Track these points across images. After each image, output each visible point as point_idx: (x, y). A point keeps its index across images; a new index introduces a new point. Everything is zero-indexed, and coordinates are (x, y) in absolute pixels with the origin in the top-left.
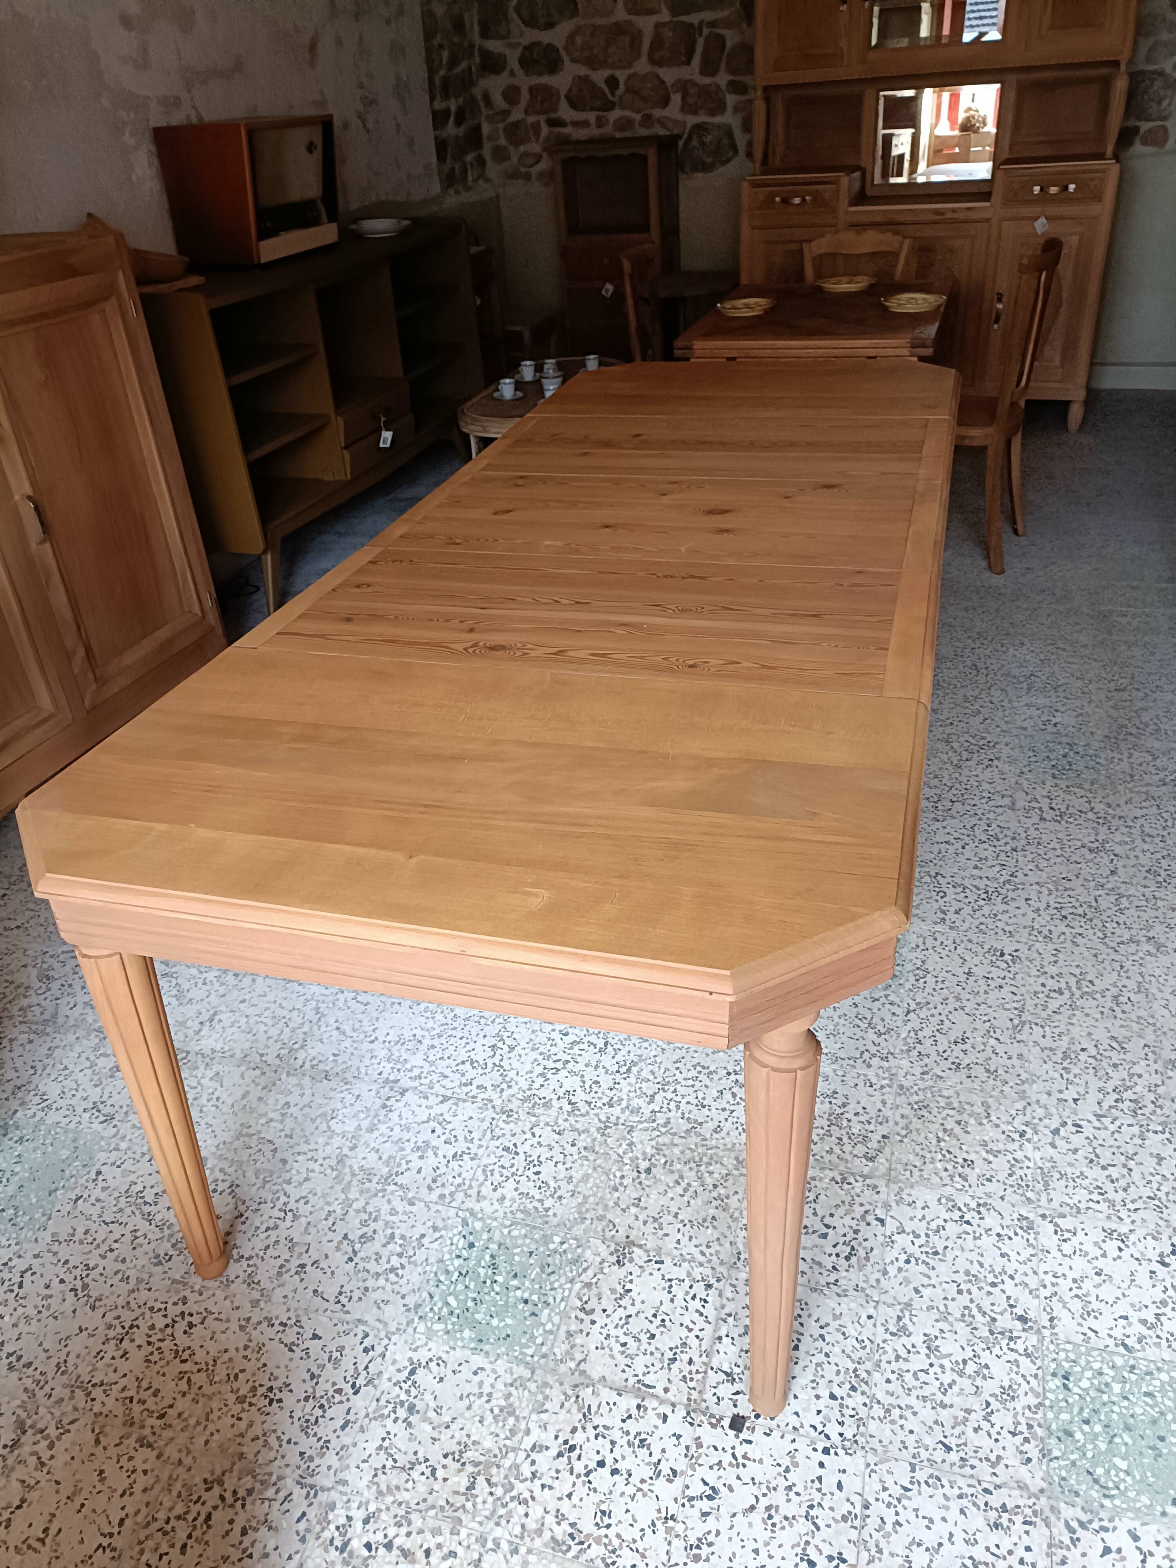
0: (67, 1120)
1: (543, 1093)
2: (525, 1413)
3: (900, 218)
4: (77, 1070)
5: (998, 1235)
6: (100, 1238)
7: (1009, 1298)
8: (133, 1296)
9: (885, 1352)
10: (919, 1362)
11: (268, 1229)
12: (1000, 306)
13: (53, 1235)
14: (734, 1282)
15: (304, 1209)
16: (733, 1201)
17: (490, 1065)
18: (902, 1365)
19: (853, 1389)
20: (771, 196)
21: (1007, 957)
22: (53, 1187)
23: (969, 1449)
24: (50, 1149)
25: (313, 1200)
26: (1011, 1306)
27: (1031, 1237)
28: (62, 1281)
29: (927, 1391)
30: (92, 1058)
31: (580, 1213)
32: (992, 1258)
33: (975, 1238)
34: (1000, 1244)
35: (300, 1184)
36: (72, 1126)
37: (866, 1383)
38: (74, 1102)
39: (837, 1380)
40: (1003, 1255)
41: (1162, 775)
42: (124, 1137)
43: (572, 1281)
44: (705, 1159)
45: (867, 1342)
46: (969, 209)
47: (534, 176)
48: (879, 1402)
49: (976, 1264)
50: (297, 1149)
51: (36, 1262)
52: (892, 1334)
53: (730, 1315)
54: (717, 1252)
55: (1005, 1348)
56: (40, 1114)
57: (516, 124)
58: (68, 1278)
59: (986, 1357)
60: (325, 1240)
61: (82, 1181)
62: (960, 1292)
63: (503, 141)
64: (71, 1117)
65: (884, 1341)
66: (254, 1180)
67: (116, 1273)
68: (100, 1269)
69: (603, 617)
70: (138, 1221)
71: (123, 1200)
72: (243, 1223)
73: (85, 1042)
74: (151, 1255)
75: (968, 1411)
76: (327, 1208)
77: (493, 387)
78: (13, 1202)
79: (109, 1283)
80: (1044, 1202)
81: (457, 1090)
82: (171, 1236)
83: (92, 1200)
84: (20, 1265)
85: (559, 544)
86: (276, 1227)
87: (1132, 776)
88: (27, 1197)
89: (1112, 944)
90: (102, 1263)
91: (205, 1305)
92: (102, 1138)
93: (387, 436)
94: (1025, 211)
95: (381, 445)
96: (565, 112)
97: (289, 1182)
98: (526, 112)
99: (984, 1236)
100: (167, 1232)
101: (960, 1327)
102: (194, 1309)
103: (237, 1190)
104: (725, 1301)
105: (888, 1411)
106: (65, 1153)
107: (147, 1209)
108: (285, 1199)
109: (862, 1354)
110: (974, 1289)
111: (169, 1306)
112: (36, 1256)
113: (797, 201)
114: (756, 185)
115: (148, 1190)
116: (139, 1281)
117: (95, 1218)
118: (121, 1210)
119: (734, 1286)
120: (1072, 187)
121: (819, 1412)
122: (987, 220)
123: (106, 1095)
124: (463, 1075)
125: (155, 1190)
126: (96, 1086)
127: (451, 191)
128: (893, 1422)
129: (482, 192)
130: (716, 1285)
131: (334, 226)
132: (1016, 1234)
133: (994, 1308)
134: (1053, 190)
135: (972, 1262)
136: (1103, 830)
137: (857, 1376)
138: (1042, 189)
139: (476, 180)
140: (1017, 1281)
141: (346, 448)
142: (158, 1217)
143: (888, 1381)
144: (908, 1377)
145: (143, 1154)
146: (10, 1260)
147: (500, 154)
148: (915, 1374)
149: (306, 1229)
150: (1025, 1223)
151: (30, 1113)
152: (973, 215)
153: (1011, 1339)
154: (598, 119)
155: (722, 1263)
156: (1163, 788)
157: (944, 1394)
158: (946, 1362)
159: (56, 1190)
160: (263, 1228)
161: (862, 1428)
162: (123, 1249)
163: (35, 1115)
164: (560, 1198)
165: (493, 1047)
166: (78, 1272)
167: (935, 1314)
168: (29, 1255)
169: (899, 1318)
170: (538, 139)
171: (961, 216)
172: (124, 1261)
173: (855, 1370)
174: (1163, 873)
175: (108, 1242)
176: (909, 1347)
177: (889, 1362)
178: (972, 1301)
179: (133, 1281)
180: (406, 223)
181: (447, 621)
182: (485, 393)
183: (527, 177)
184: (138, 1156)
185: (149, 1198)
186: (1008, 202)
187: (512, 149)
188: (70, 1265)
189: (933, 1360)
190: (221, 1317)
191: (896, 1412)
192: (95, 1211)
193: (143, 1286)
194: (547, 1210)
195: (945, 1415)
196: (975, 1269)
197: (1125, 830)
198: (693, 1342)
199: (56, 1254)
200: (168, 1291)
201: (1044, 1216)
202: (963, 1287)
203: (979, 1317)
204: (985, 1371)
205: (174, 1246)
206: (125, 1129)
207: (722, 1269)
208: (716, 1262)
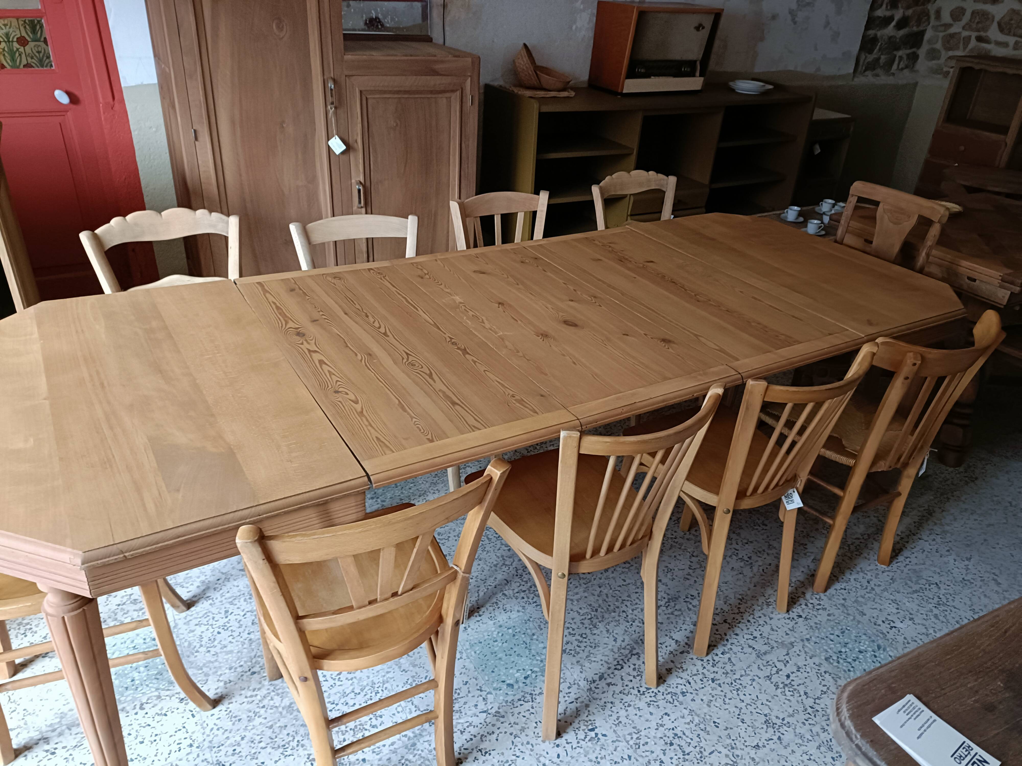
2: (63, 723)
14: (201, 755)
16: (257, 721)
21: (592, 734)
31: (204, 665)
43: (157, 689)
44: (280, 691)
54: (217, 735)
57: (952, 36)
63: (939, 46)
96: (993, 33)
98: (964, 28)
119: (198, 756)
129: (905, 78)
130: (194, 748)
139: (901, 69)
147: (933, 54)
154: (1016, 43)
155: (210, 742)
164: (209, 651)
170: (965, 48)
187: (943, 52)
194: (197, 652)
207: (206, 744)
208: (210, 738)
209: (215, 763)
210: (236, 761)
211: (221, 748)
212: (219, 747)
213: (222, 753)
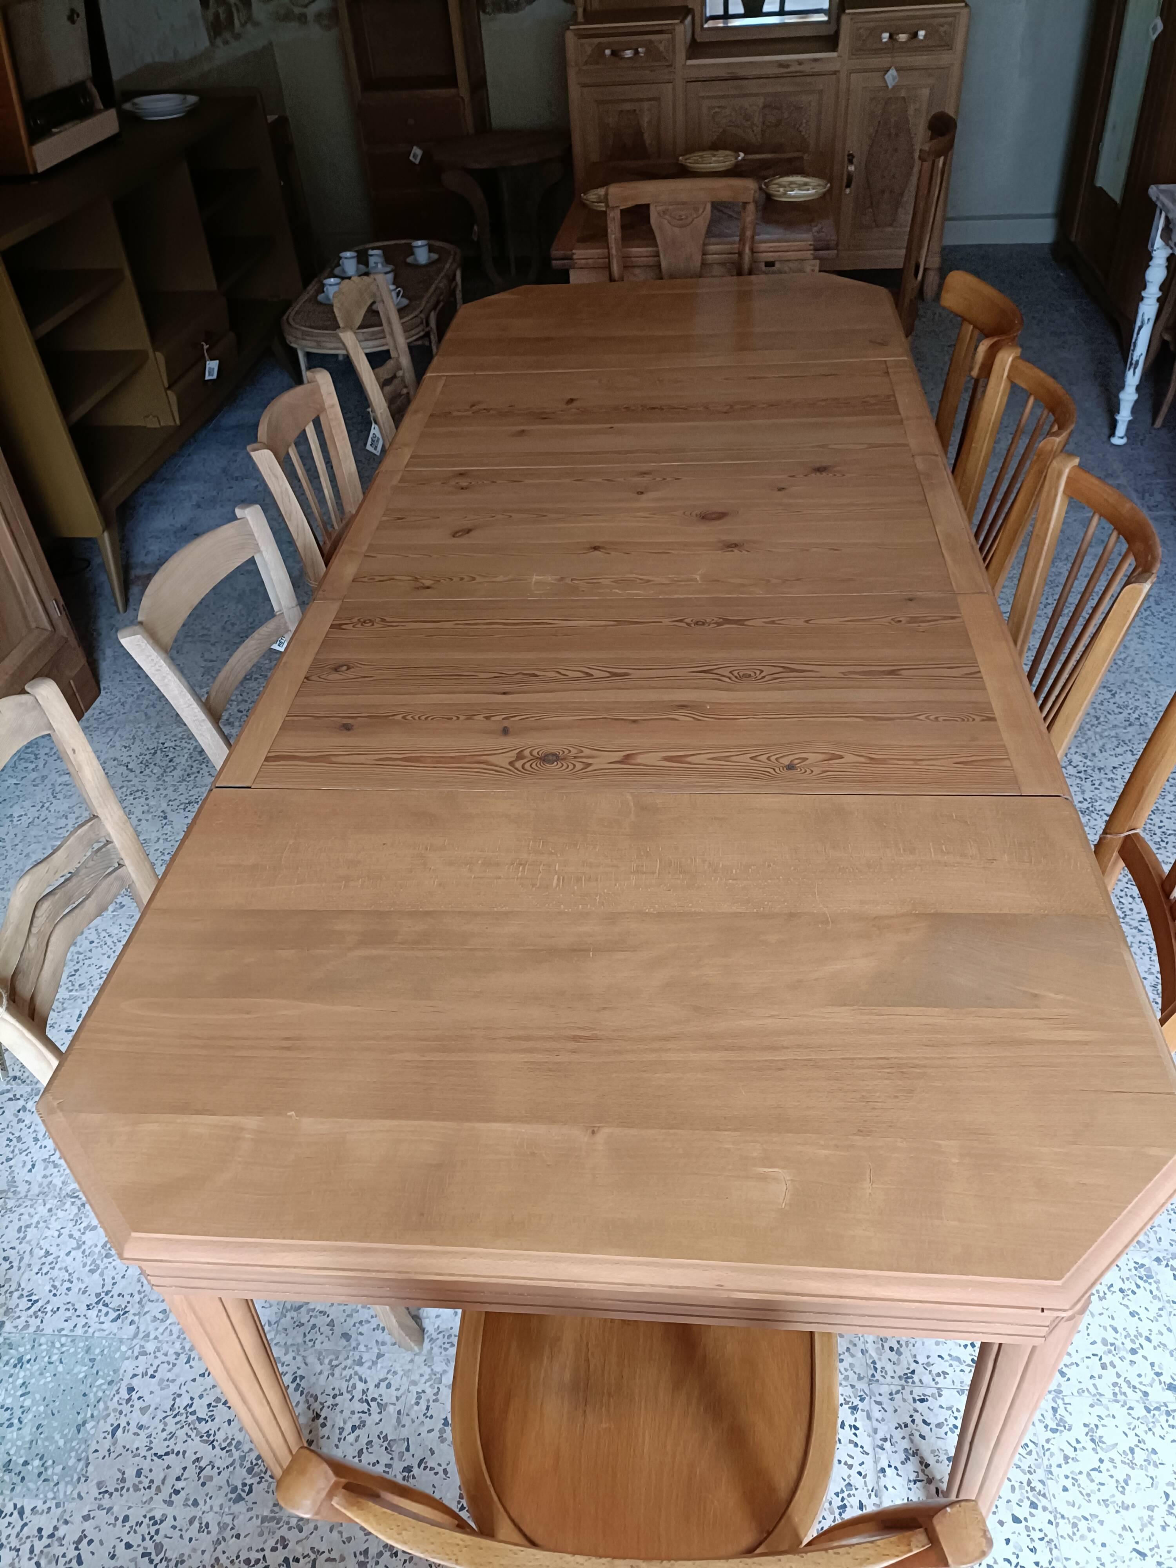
0: (70, 1324)
3: (742, 73)
4: (62, 1254)
5: (1122, 1291)
6: (158, 1477)
7: (1152, 1365)
8: (220, 1548)
9: (1052, 1455)
10: (1088, 1459)
11: (354, 1428)
12: (852, 168)
13: (99, 1485)
14: (879, 1399)
15: (389, 1395)
18: (1072, 1467)
19: (1034, 1505)
20: (600, 49)
22: (80, 1419)
23: (1163, 1551)
24: (60, 1368)
25: (395, 1381)
26: (1158, 1374)
27: (1153, 1287)
28: (128, 1546)
29: (1106, 1493)
30: (77, 1235)
32: (1123, 1320)
33: (1101, 1299)
34: (1125, 1302)
35: (374, 1363)
36: (79, 1331)
37: (1044, 1495)
38: (72, 1297)
39: (1015, 1498)
40: (1132, 1314)
41: (1125, 714)
42: (148, 1335)
45: (1031, 1445)
46: (815, 60)
47: (310, 18)
48: (1063, 1517)
49: (1110, 1329)
50: (356, 1318)
51: (87, 1525)
52: (1054, 1431)
53: (885, 1440)
55: (1165, 1425)
56: (34, 1322)
58: (135, 1540)
59: (1151, 1442)
60: (424, 1430)
61: (113, 1404)
62: (1104, 1367)
64: (75, 1320)
65: (1048, 1441)
66: (318, 1368)
67: (191, 1522)
68: (170, 1521)
69: (652, 696)
70: (196, 1446)
71: (171, 1421)
72: (324, 1425)
73: (60, 1214)
74: (227, 1489)
75: (1151, 1508)
76: (414, 1389)
77: (312, 288)
78: (35, 1450)
79: (187, 1537)
80: (1154, 1244)
82: (243, 1458)
83: (133, 1428)
84: (70, 1533)
85: (549, 579)
86: (363, 1424)
87: (1098, 718)
88: (50, 1438)
89: (1135, 924)
90: (170, 1511)
91: (308, 1544)
92: (121, 1341)
93: (212, 367)
94: (876, 62)
95: (207, 377)
97: (360, 1363)
99: (1109, 1294)
100: (236, 1454)
101: (1115, 1408)
102: (299, 1551)
103: (303, 1384)
104: (875, 1423)
105: (1075, 1525)
106: (81, 1371)
107: (203, 1427)
108: (360, 1386)
109: (1030, 1460)
110: (1117, 1361)
111: (267, 1552)
112: (86, 1518)
113: (629, 53)
114: (582, 35)
115: (197, 1401)
116: (222, 1527)
117: (143, 1452)
118: (172, 1435)
119: (879, 1403)
120: (922, 34)
121: (1008, 1541)
122: (835, 73)
123: (109, 1281)
125: (206, 1400)
126: (92, 1271)
127: (219, 41)
128: (1082, 1537)
129: (252, 40)
130: (861, 1406)
131: (112, 113)
132: (1138, 1286)
133: (1142, 1379)
134: (903, 37)
135: (1105, 1329)
136: (1087, 785)
137: (1033, 1489)
138: (891, 37)
139: (243, 25)
140: (1155, 1342)
141: (169, 388)
142: (220, 1436)
143: (1065, 1489)
144: (1082, 1479)
145: (178, 1354)
146: (56, 1528)
148: (1088, 1475)
149: (399, 1420)
150: (1142, 1272)
151: (20, 1323)
152: (818, 67)
153: (1168, 1413)
155: (860, 1378)
156: (1129, 729)
157: (1123, 1493)
158: (1113, 1454)
159: (84, 1423)
160: (348, 1429)
161: (1055, 1551)
162: (190, 1487)
163: (27, 1325)
166: (143, 1529)
167: (1088, 1399)
168: (77, 1518)
169: (1055, 1410)
171: (806, 68)
172: (195, 1503)
173: (1029, 1483)
174: (1158, 831)
175: (171, 1480)
176: (1074, 1444)
177: (1059, 1466)
178: (1118, 1375)
179: (214, 1528)
180: (192, 99)
181: (470, 717)
182: (306, 297)
183: (302, 19)
184: (172, 1358)
185: (203, 1413)
186: (857, 51)
188: (132, 1522)
189: (1102, 1454)
190: (333, 1555)
191: (1082, 1525)
192: (141, 1442)
193: (228, 1533)
195: (1131, 1518)
196: (1110, 1336)
197: (1108, 784)
198: (857, 1481)
199: (109, 1510)
200: (261, 1534)
201: (1158, 1260)
202: (1106, 1359)
203: (1129, 1392)
204: (1154, 1457)
205: (250, 1471)
206: (145, 1324)
207: (861, 1385)
208: (853, 1378)
209: (903, 1382)
210: (914, 1352)
211: (878, 1366)
212: (876, 1369)
213: (889, 1367)
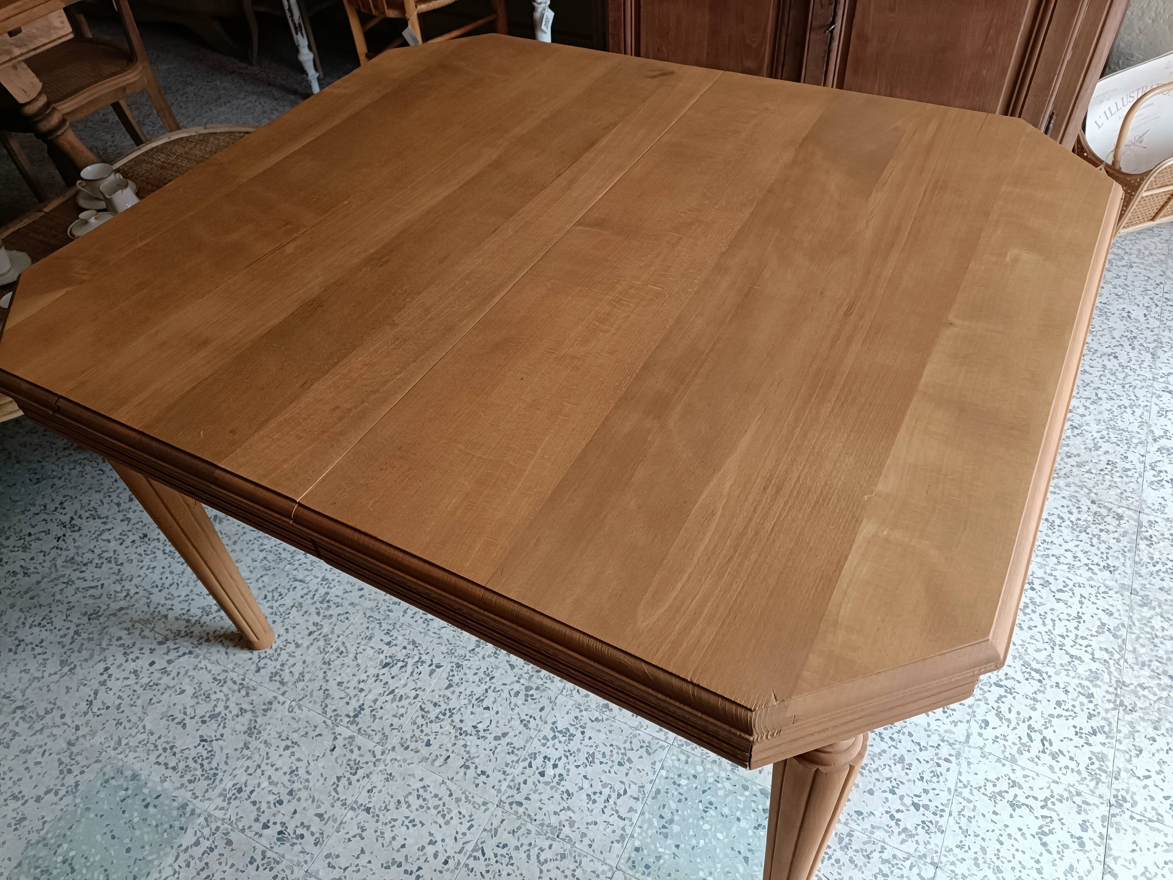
1: (1084, 761)
17: (1045, 812)
81: (1093, 856)
124: (1065, 846)
165: (1013, 805)
